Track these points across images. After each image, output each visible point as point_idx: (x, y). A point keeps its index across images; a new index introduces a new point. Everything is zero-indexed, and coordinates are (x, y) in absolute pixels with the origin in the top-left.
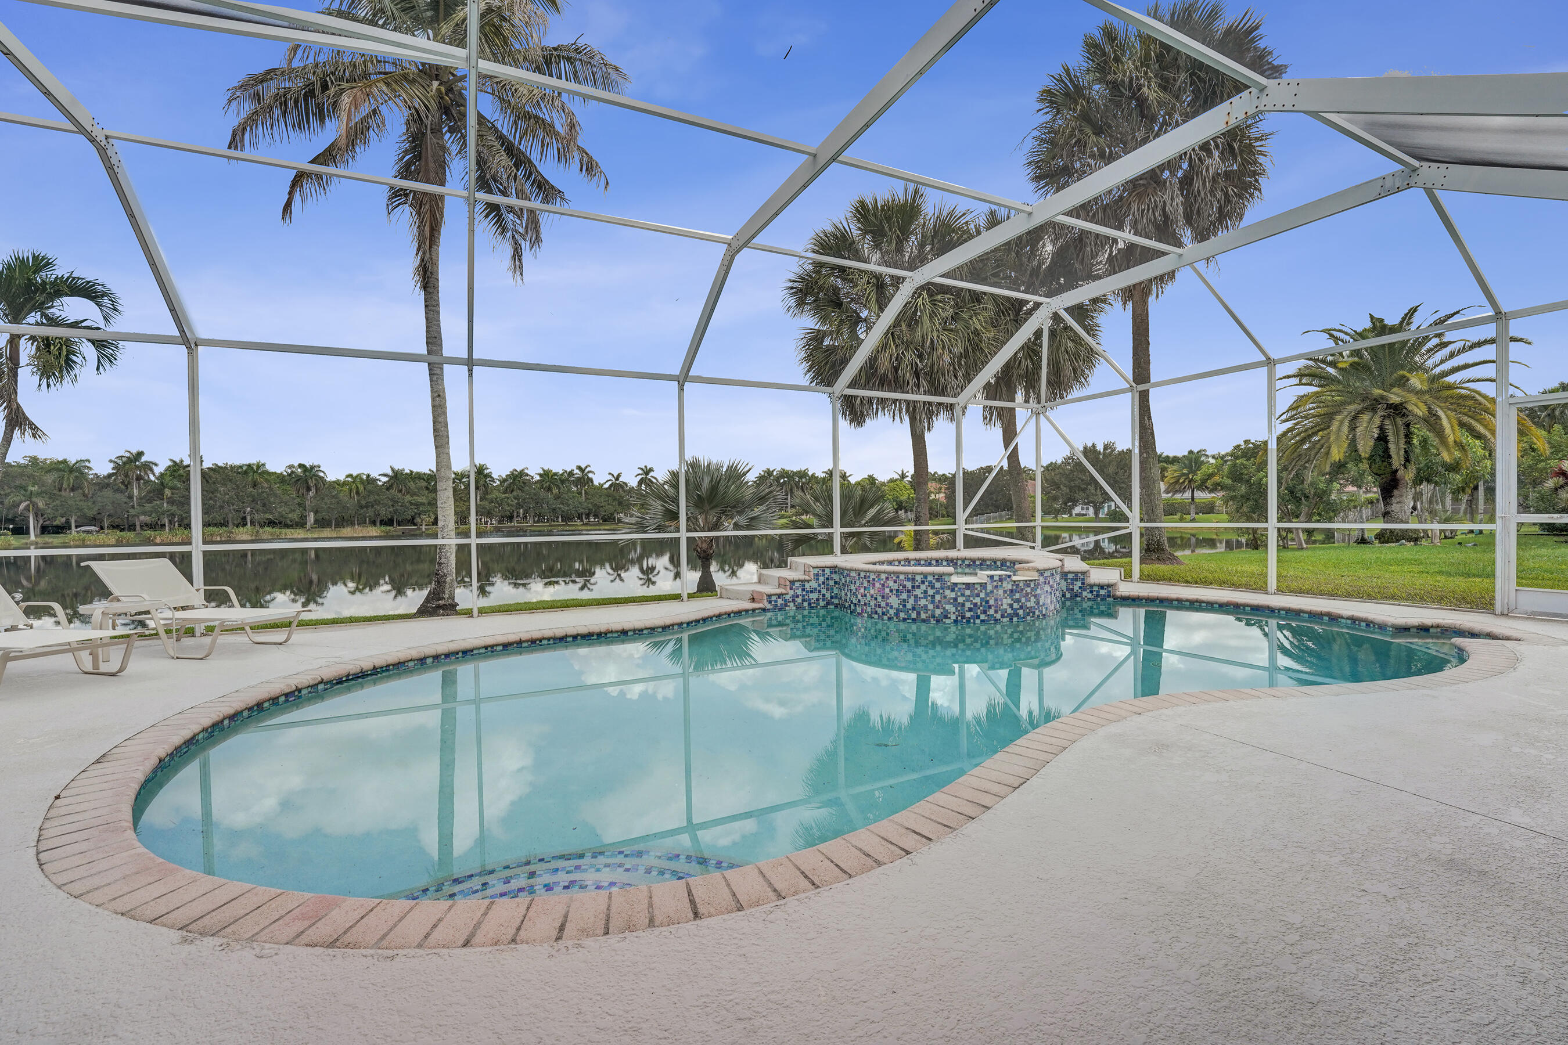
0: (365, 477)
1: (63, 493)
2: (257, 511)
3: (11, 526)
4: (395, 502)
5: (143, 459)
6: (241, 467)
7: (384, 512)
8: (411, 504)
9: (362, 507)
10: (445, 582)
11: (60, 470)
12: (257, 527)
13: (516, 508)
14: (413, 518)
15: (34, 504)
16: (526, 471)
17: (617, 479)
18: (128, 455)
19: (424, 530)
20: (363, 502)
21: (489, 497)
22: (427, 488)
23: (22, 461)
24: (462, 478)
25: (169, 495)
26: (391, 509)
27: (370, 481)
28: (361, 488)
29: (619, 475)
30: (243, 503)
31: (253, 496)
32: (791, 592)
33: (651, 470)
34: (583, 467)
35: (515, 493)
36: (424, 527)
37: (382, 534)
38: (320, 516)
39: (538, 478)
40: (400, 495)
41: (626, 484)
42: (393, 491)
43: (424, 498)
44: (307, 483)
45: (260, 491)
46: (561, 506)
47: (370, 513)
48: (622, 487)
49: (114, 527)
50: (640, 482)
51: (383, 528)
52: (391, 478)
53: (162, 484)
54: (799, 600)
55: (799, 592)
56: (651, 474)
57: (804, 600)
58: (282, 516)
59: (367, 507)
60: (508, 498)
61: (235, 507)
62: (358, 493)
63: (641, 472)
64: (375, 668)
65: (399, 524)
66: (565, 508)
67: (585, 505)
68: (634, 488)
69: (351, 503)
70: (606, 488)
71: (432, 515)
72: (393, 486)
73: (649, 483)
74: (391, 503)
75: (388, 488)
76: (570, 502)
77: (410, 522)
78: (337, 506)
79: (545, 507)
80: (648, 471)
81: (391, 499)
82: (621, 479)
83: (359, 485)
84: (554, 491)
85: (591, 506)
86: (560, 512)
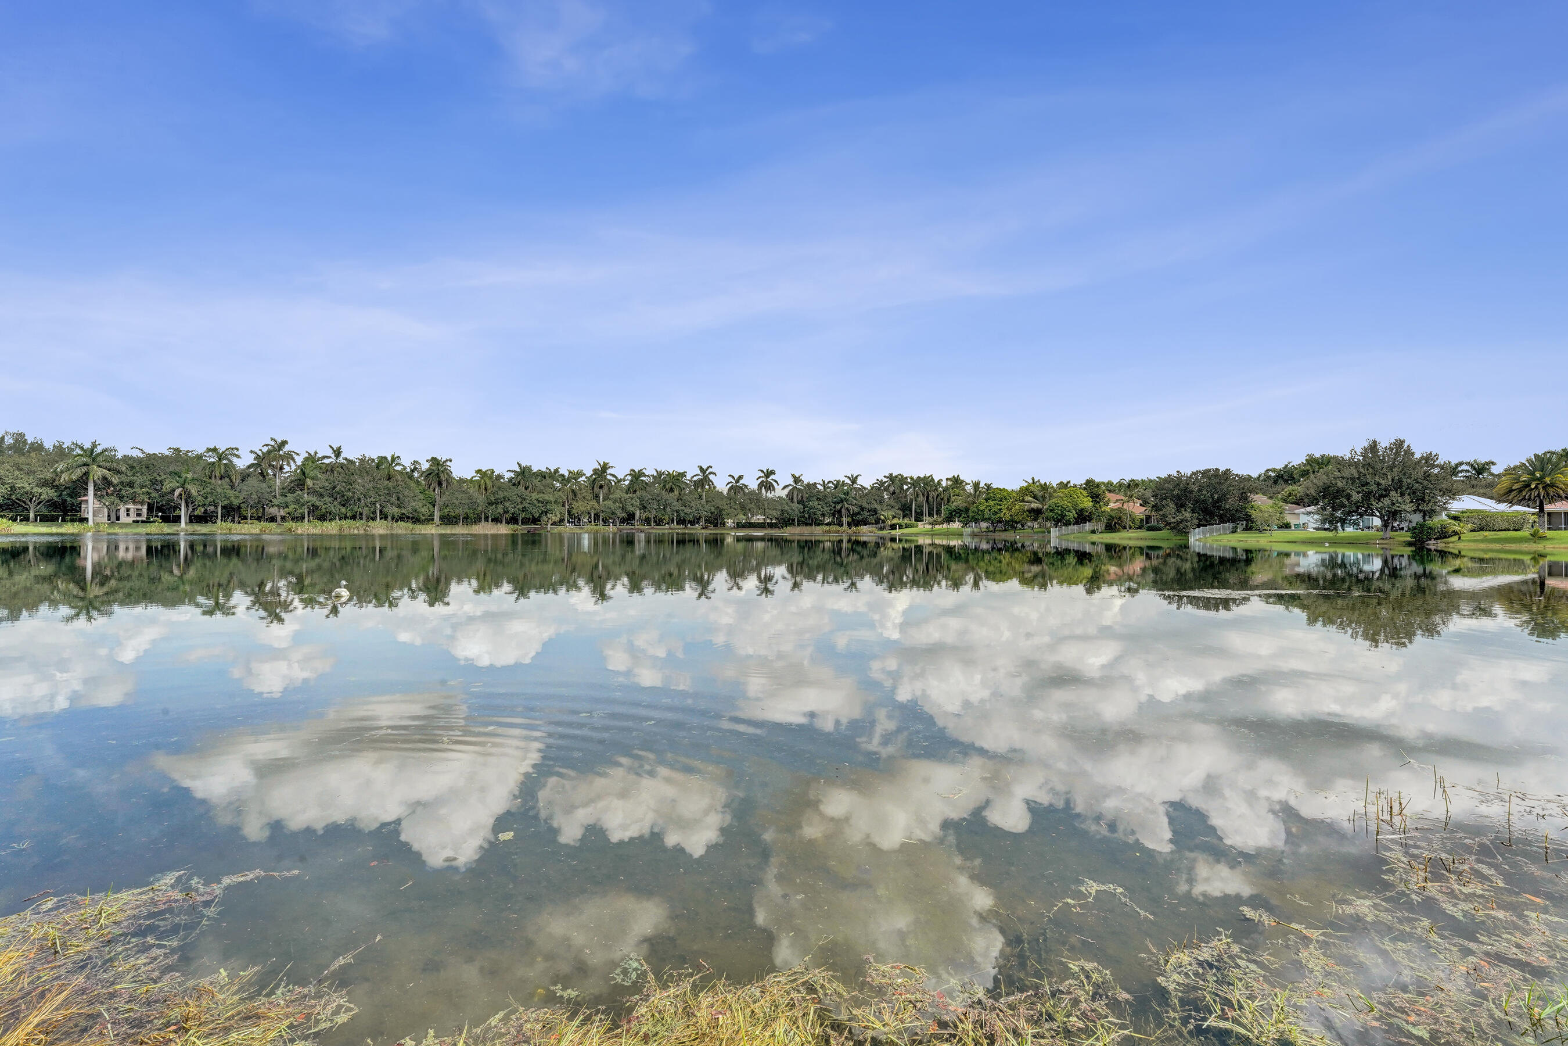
0: (491, 473)
1: (212, 481)
3: (160, 514)
5: (287, 448)
7: (510, 509)
8: (539, 502)
11: (211, 457)
14: (540, 516)
15: (187, 492)
16: (644, 471)
17: (737, 481)
18: (273, 443)
19: (549, 529)
20: (492, 499)
21: (613, 496)
23: (167, 453)
25: (309, 485)
26: (518, 507)
27: (497, 477)
28: (489, 484)
29: (740, 477)
31: (389, 489)
33: (773, 473)
34: (705, 467)
35: (638, 494)
36: (549, 526)
40: (526, 492)
41: (746, 486)
42: (519, 488)
43: (551, 495)
44: (439, 477)
46: (683, 508)
47: (497, 510)
48: (743, 490)
50: (761, 485)
51: (511, 526)
52: (517, 474)
53: (303, 473)
56: (772, 477)
60: (632, 498)
62: (486, 489)
63: (763, 474)
65: (527, 521)
66: (688, 510)
67: (707, 507)
68: (754, 491)
69: (481, 499)
70: (725, 492)
71: (558, 513)
72: (519, 483)
73: (770, 487)
74: (519, 500)
75: (514, 485)
76: (693, 504)
77: (535, 521)
78: (467, 501)
79: (668, 510)
80: (769, 473)
81: (520, 497)
82: (741, 482)
83: (487, 481)
84: (676, 492)
85: (713, 509)
86: (682, 515)
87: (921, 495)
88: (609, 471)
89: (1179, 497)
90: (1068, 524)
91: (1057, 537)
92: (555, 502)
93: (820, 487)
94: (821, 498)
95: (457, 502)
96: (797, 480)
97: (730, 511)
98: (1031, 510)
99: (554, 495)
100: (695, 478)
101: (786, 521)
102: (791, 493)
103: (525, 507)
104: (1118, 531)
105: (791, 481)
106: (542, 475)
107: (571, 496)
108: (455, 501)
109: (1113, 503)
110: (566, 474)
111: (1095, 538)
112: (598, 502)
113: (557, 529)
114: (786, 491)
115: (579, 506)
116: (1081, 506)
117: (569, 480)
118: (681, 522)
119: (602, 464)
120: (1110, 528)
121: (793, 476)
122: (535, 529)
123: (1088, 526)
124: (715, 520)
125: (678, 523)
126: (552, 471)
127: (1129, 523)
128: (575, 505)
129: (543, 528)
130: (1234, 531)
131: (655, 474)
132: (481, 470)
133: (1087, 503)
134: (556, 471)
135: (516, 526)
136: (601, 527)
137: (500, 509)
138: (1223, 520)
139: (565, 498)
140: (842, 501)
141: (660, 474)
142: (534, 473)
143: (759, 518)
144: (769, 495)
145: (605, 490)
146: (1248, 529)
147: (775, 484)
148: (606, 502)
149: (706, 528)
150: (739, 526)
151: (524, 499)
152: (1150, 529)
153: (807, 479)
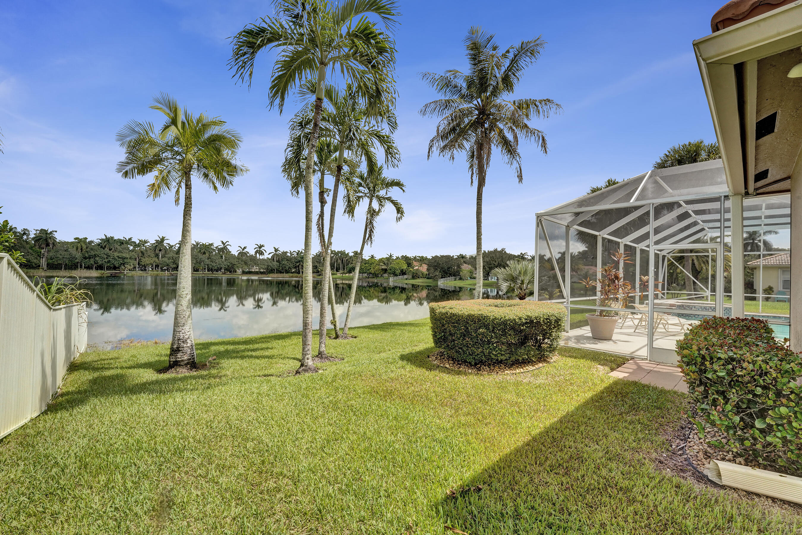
8: (119, 258)
17: (243, 250)
29: (245, 248)
33: (263, 246)
34: (224, 242)
41: (248, 253)
44: (46, 241)
46: (211, 263)
48: (246, 254)
50: (256, 252)
51: (100, 271)
52: (104, 241)
56: (263, 248)
62: (82, 249)
63: (257, 247)
66: (214, 264)
67: (225, 263)
68: (252, 255)
69: (78, 255)
70: (236, 255)
71: (131, 264)
72: (105, 246)
73: (261, 253)
74: (105, 257)
75: (102, 247)
76: (217, 261)
77: (115, 268)
78: (68, 256)
79: (202, 263)
80: (261, 247)
81: (106, 255)
82: (245, 250)
83: (83, 245)
84: (207, 255)
85: (229, 264)
86: (211, 267)
87: (339, 260)
88: (165, 242)
89: (435, 266)
90: (396, 275)
91: (392, 281)
92: (130, 258)
93: (289, 254)
94: (289, 259)
95: (61, 257)
96: (276, 250)
97: (238, 265)
98: (382, 269)
99: (129, 254)
100: (219, 247)
101: (271, 271)
102: (273, 257)
103: (109, 261)
104: (416, 279)
105: (273, 251)
106: (121, 242)
107: (140, 254)
108: (59, 256)
109: (416, 266)
110: (138, 242)
111: (406, 282)
112: (158, 258)
113: (130, 274)
114: (271, 255)
115: (146, 260)
116: (402, 268)
117: (138, 245)
118: (210, 270)
119: (161, 237)
120: (413, 278)
121: (274, 248)
122: (116, 273)
123: (405, 277)
124: (230, 269)
125: (208, 271)
126: (127, 239)
127: (421, 275)
128: (143, 260)
129: (121, 273)
130: (455, 280)
131: (195, 244)
132: (78, 238)
133: (405, 267)
134: (130, 239)
135: (103, 271)
136: (160, 273)
137: (92, 261)
138: (451, 275)
139: (137, 256)
140: (299, 261)
141: (198, 244)
142: (115, 240)
143: (255, 269)
144: (261, 257)
145: (163, 252)
146: (460, 279)
147: (264, 252)
148: (163, 259)
149: (224, 274)
150: (244, 273)
151: (109, 256)
152: (428, 278)
153: (281, 250)
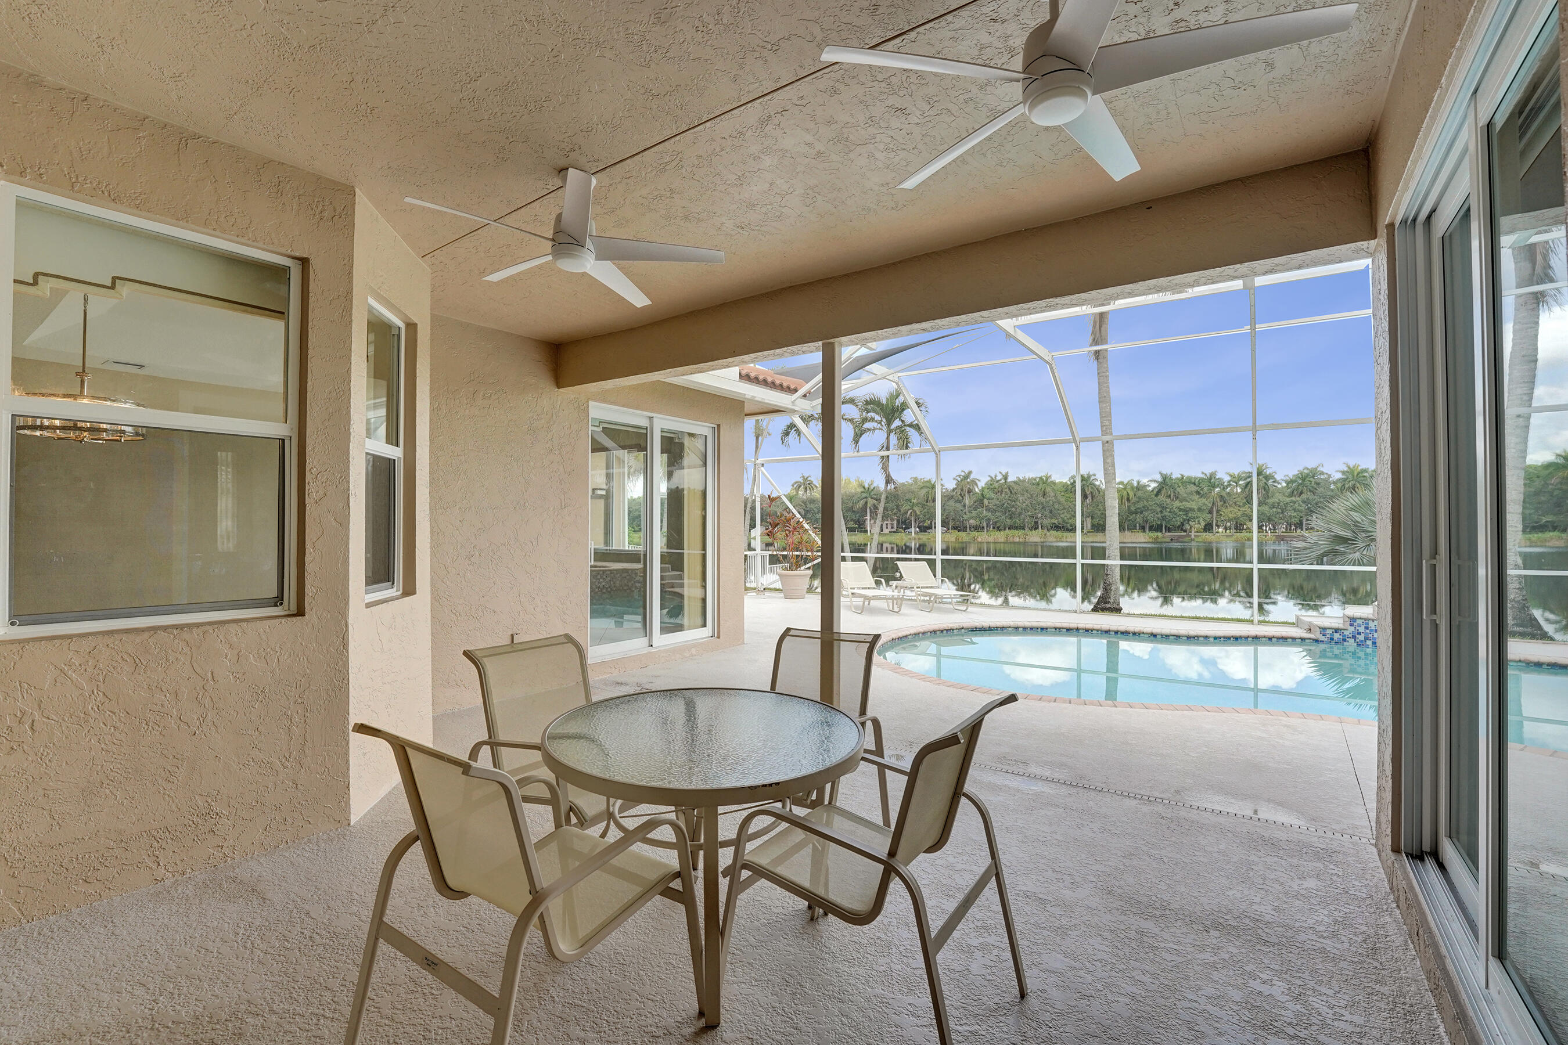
0: (1135, 484)
1: (928, 504)
2: (1046, 516)
4: (1164, 508)
5: (972, 477)
6: (1035, 480)
7: (1153, 518)
8: (1180, 510)
9: (1131, 513)
10: (1110, 589)
11: (927, 487)
12: (1046, 531)
13: (1307, 515)
14: (1182, 524)
15: (914, 511)
16: (1320, 469)
18: (963, 474)
19: (1193, 537)
20: (1133, 509)
21: (1270, 501)
22: (1198, 493)
23: (910, 481)
24: (1239, 481)
25: (987, 504)
26: (1159, 515)
27: (1140, 488)
28: (1131, 494)
30: (1035, 510)
31: (1043, 504)
32: (1352, 629)
35: (1304, 496)
36: (1193, 534)
37: (1151, 540)
38: (1096, 523)
39: (1339, 476)
40: (1168, 501)
42: (1161, 497)
43: (1194, 503)
45: (1048, 499)
47: (1139, 519)
49: (955, 528)
52: (1160, 483)
53: (982, 494)
54: (1361, 637)
55: (1362, 629)
57: (1366, 638)
58: (1064, 521)
59: (1136, 513)
60: (1295, 503)
61: (1029, 513)
62: (1128, 499)
64: (989, 627)
65: (1169, 530)
72: (1161, 492)
75: (1156, 494)
77: (1177, 528)
81: (1161, 506)
92: (1200, 510)
99: (1197, 502)
103: (1166, 515)
107: (1219, 502)
115: (1229, 513)
128: (1224, 512)
135: (1157, 535)
137: (1142, 518)
139: (1210, 505)
